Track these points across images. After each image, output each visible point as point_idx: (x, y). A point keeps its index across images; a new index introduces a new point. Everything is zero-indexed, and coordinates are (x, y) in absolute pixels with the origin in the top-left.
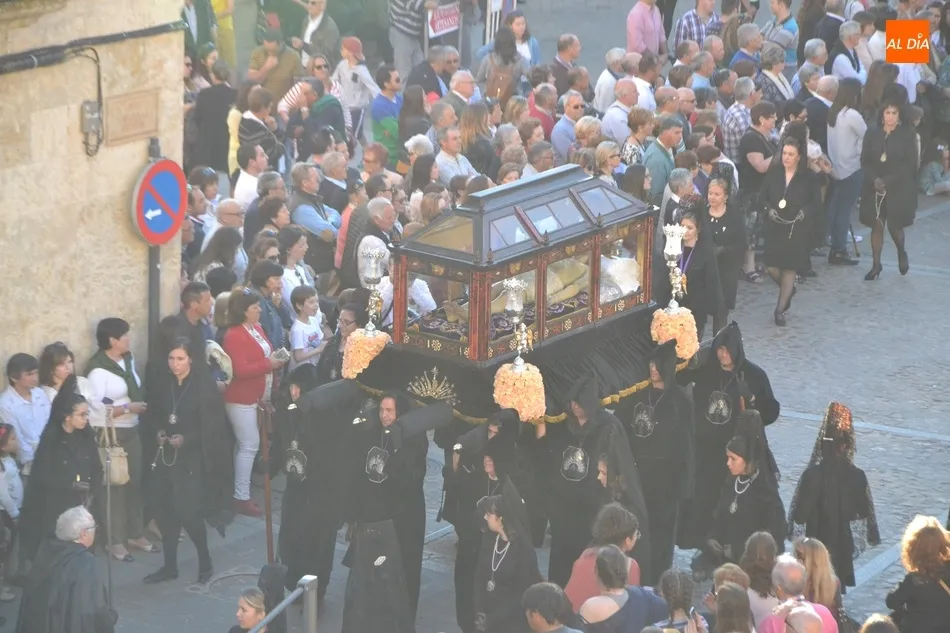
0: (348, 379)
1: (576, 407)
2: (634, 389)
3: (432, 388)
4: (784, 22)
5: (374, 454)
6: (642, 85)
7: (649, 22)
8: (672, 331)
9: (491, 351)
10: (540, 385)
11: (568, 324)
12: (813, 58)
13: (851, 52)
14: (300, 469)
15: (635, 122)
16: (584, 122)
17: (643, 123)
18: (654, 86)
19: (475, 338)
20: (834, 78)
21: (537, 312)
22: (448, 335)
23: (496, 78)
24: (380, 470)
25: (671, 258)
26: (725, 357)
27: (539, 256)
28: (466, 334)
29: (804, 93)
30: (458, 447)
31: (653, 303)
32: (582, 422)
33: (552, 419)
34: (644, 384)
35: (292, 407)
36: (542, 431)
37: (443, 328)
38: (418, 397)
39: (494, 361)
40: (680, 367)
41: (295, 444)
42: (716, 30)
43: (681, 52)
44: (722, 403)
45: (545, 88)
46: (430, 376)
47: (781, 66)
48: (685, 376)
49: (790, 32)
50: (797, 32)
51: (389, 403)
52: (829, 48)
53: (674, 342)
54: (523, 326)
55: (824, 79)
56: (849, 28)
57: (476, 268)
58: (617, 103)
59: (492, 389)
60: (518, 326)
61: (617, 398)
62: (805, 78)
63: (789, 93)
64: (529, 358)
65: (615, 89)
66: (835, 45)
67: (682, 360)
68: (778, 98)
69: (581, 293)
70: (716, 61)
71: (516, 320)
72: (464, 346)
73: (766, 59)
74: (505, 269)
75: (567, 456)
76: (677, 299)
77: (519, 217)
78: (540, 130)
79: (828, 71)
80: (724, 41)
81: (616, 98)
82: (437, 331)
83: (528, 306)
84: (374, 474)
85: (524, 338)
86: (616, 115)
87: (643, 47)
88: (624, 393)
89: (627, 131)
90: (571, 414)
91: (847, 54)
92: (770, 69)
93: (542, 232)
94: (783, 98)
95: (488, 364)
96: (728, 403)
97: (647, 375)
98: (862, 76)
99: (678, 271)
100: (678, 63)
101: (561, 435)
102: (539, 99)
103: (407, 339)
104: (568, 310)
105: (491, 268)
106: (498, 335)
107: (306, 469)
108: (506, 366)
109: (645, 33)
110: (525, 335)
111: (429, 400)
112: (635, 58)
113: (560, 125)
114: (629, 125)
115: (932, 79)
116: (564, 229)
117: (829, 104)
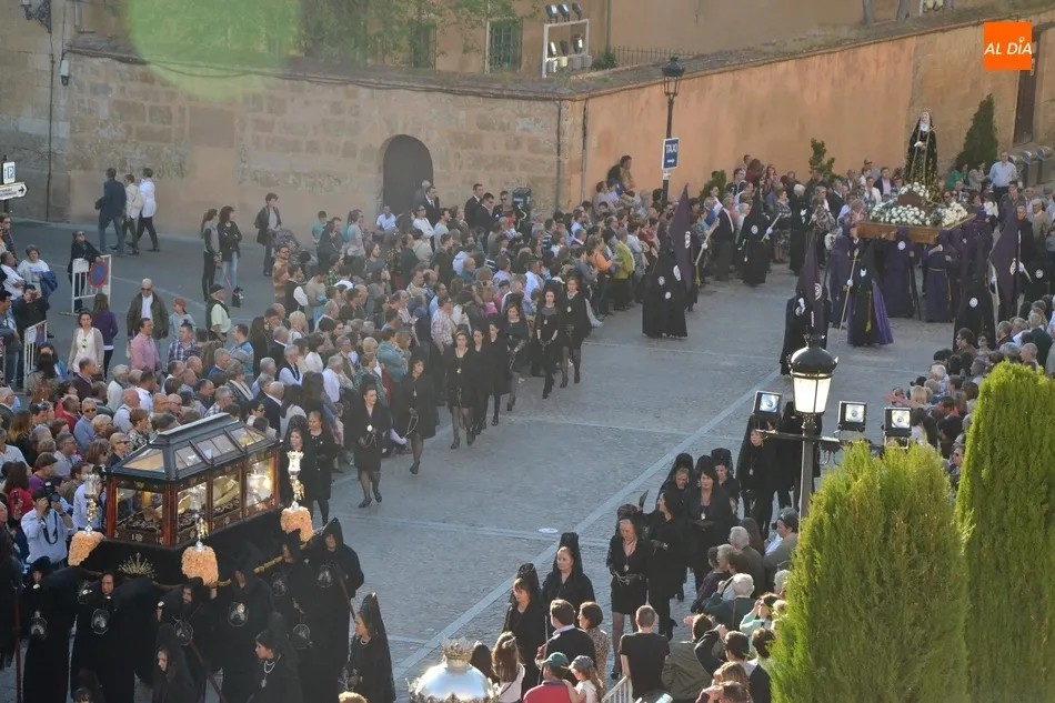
0: (74, 567)
1: (238, 574)
2: (273, 562)
3: (137, 568)
4: (241, 345)
5: (98, 615)
6: (142, 393)
7: (148, 347)
8: (296, 522)
9: (178, 539)
10: (214, 560)
11: (227, 520)
12: (266, 370)
13: (293, 366)
14: (42, 631)
15: (136, 418)
16: (99, 419)
17: (140, 419)
18: (152, 392)
19: (167, 531)
20: (281, 384)
21: (208, 511)
22: (147, 530)
23: (40, 391)
24: (103, 625)
25: (293, 473)
26: (331, 542)
27: (208, 472)
28: (160, 528)
29: (261, 395)
30: (160, 604)
31: (281, 505)
32: (242, 585)
33: (222, 584)
34: (280, 559)
35: (36, 587)
36: (214, 594)
37: (143, 525)
38: (126, 574)
39: (182, 545)
40: (302, 547)
41: (38, 614)
42: (195, 352)
43: (171, 369)
44: (327, 573)
45: (69, 398)
46: (135, 561)
47: (243, 377)
48: (305, 553)
49: (248, 351)
50: (252, 352)
51: (108, 578)
52: (277, 364)
53: (299, 531)
54: (202, 520)
55: (274, 384)
56: (290, 350)
57: (167, 482)
58: (124, 406)
59: (181, 565)
60: (198, 521)
61: (263, 568)
62: (262, 384)
63: (250, 396)
64: (205, 542)
65: (123, 395)
66: (281, 361)
67: (303, 543)
68: (242, 400)
69: (234, 499)
70: (197, 374)
71: (197, 516)
72: (159, 536)
73: (232, 372)
74: (187, 482)
75: (233, 610)
76: (298, 501)
77: (193, 447)
78: (67, 427)
79: (277, 379)
80: (203, 361)
81: (123, 402)
82: (138, 528)
83: (203, 507)
84: (98, 628)
85: (203, 529)
86: (123, 414)
87: (144, 365)
88: (267, 565)
89: (130, 425)
90: (235, 581)
91: (289, 367)
92: (234, 379)
93: (210, 457)
94: (246, 399)
95: (177, 548)
96: (331, 573)
97: (281, 553)
98: (300, 382)
99: (297, 482)
100: (170, 376)
101: (228, 595)
102: (65, 406)
103: (117, 535)
104: (226, 511)
105: (178, 481)
106: (182, 528)
107: (46, 631)
108: (190, 549)
109: (144, 354)
110: (203, 526)
111: (135, 576)
112: (137, 373)
113: (80, 422)
114: (131, 420)
115: (350, 385)
116: (222, 455)
117: (279, 403)
